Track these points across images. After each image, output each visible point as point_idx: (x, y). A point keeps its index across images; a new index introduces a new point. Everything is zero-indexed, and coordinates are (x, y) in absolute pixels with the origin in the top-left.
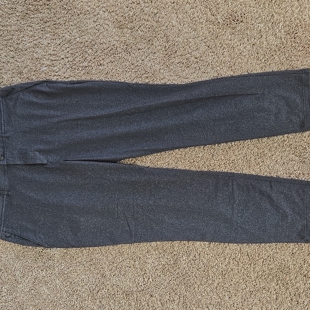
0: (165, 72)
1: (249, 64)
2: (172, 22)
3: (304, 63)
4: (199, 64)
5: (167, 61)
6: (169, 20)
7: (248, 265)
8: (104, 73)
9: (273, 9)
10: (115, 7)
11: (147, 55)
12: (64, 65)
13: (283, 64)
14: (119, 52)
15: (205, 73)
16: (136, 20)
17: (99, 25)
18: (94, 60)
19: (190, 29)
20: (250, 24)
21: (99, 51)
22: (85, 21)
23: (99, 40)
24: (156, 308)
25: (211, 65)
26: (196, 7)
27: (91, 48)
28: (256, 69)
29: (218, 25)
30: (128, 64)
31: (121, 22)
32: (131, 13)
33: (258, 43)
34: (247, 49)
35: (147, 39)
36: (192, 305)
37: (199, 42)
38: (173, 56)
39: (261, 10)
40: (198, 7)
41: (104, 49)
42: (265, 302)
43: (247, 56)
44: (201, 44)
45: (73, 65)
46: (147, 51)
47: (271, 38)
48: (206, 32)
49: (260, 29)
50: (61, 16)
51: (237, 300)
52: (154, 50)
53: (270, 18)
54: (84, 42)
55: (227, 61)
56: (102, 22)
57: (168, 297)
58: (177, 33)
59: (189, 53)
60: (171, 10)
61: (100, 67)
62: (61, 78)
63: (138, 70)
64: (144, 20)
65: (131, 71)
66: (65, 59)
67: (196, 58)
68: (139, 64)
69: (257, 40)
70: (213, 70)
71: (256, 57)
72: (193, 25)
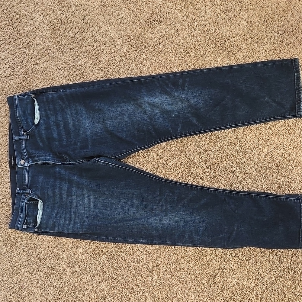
0: (94, 69)
1: (168, 61)
2: (100, 24)
3: (217, 59)
4: (123, 61)
5: (96, 60)
6: (97, 22)
7: (169, 248)
8: (40, 71)
9: (189, 9)
10: (49, 11)
11: (77, 55)
12: (5, 64)
13: (198, 60)
14: (53, 52)
15: (129, 70)
16: (68, 22)
17: (35, 28)
18: (31, 60)
19: (115, 30)
20: (168, 24)
21: (36, 51)
22: (23, 24)
23: (36, 41)
24: (87, 289)
25: (134, 63)
26: (121, 9)
27: (28, 49)
28: (174, 65)
29: (140, 26)
30: (61, 62)
31: (55, 25)
32: (63, 16)
33: (176, 41)
34: (165, 47)
35: (77, 40)
36: (119, 286)
37: (123, 41)
38: (100, 55)
39: (178, 11)
40: (122, 9)
41: (40, 50)
42: (184, 282)
43: (167, 53)
44: (125, 44)
45: (13, 64)
46: (78, 50)
47: (187, 37)
48: (129, 32)
49: (177, 28)
50: (2, 20)
51: (159, 281)
52: (84, 49)
53: (186, 18)
54: (22, 44)
55: (149, 59)
56: (38, 25)
57: (97, 279)
58: (104, 33)
59: (115, 52)
60: (98, 13)
61: (37, 67)
62: (2, 77)
63: (70, 68)
64: (75, 22)
65: (64, 69)
66: (5, 59)
67: (121, 56)
68: (71, 63)
69: (175, 39)
70: (137, 67)
71: (174, 54)
72: (118, 25)
